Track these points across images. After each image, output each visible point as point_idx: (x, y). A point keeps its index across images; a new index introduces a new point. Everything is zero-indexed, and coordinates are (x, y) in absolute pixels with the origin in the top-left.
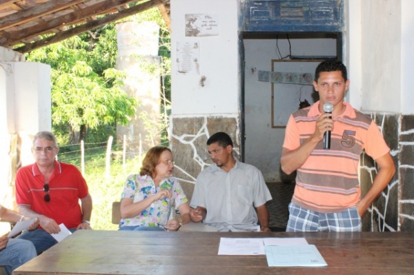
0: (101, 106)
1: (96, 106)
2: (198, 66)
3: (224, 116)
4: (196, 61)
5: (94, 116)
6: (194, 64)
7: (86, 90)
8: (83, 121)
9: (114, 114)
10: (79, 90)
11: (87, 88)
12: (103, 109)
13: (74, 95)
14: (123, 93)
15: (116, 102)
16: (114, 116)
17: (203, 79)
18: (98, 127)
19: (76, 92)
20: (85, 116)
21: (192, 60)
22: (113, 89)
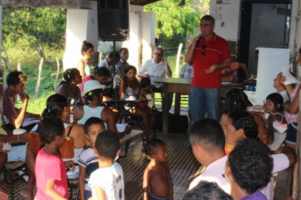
0: (176, 21)
1: (172, 21)
2: (221, 17)
3: (231, 40)
4: (220, 15)
5: (170, 29)
6: (219, 16)
7: (165, 9)
8: (161, 31)
9: (185, 27)
10: (160, 9)
11: (166, 7)
12: (177, 23)
13: (156, 12)
14: (192, 10)
15: (187, 17)
16: (184, 28)
17: (223, 23)
18: (172, 37)
19: (158, 10)
20: (163, 28)
21: (218, 15)
22: (185, 8)
